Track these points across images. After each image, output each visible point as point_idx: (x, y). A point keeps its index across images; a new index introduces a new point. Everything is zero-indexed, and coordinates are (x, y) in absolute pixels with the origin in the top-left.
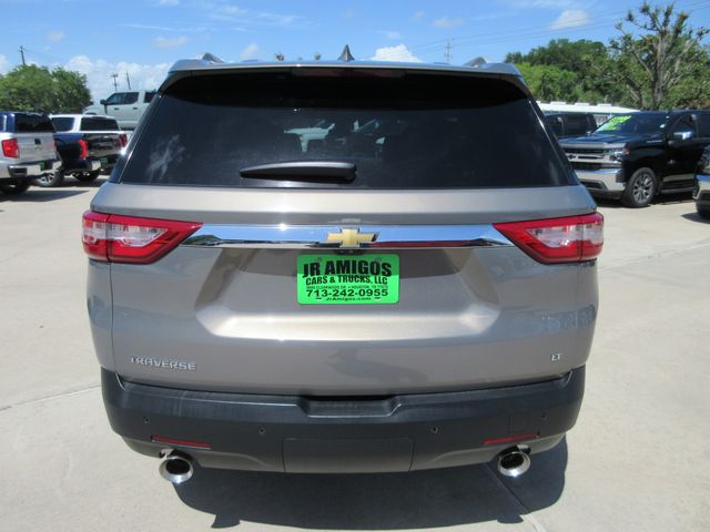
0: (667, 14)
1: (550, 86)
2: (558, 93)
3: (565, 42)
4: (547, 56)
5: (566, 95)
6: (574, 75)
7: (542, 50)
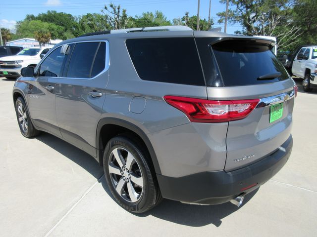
0: (119, 9)
1: (53, 32)
2: (57, 36)
3: (55, 12)
4: (48, 18)
5: (61, 37)
6: (63, 28)
7: (45, 15)
